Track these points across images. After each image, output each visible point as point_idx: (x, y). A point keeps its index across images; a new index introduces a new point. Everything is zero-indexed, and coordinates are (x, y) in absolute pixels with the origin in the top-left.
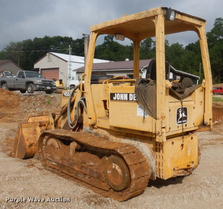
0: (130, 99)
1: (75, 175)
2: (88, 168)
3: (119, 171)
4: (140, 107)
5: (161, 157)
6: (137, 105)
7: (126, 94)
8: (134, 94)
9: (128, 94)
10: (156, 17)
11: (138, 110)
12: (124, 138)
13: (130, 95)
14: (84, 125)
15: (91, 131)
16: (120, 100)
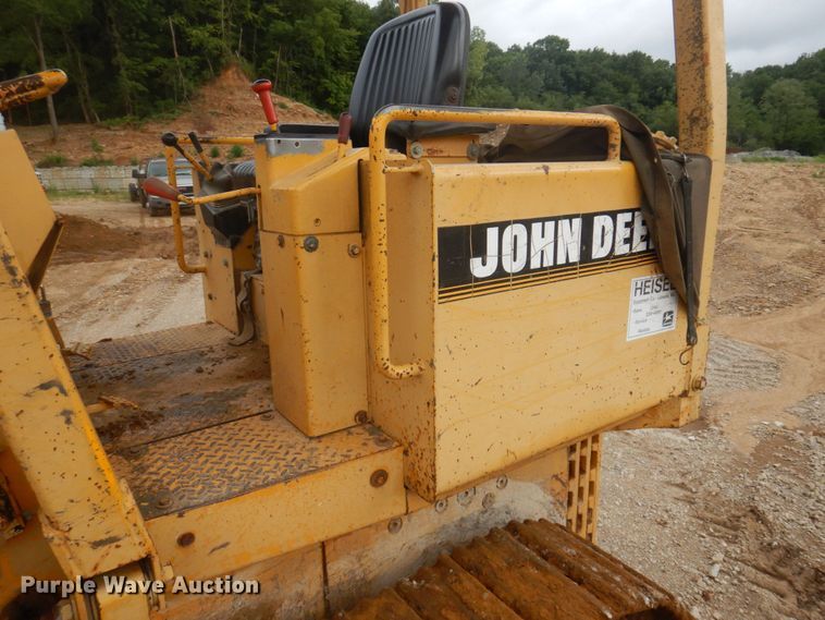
0: (598, 251)
7: (570, 217)
8: (620, 217)
16: (527, 269)
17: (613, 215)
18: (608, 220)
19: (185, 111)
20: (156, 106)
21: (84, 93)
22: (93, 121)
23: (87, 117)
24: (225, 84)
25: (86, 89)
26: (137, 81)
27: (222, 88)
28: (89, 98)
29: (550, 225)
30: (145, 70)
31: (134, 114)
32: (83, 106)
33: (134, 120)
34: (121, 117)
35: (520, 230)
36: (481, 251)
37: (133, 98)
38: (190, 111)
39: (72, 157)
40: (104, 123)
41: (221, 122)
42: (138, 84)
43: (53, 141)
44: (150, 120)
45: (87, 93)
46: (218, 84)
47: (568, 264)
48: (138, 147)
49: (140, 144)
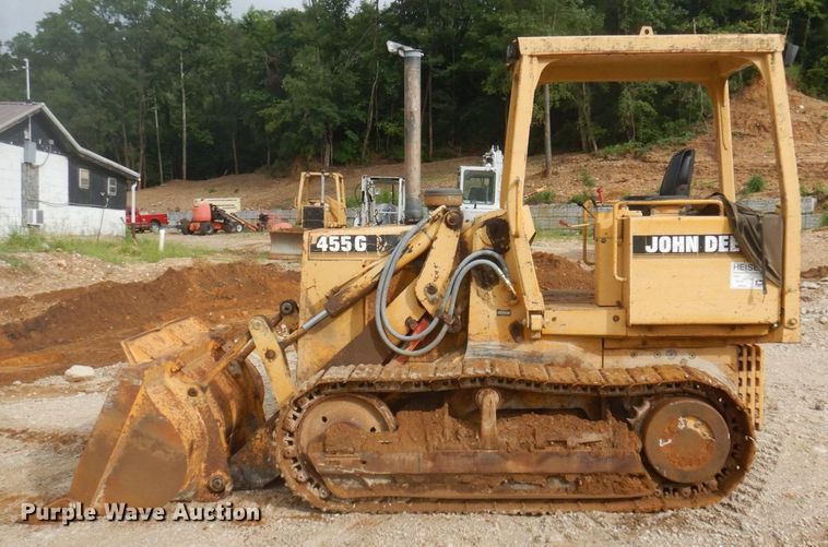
0: (707, 249)
1: (495, 492)
2: (575, 453)
3: (701, 430)
4: (740, 267)
5: (753, 382)
6: (732, 264)
7: (692, 236)
8: (720, 237)
9: (702, 239)
10: (770, 56)
11: (732, 274)
12: (634, 355)
13: (707, 239)
14: (470, 337)
15: (505, 353)
16: (671, 252)
17: (717, 236)
18: (714, 239)
19: (698, 133)
20: (664, 129)
21: (584, 119)
22: (590, 150)
23: (584, 145)
24: (756, 95)
25: (587, 114)
26: (644, 99)
27: (751, 101)
28: (589, 123)
29: (682, 238)
30: (655, 86)
31: (637, 139)
32: (582, 131)
33: (636, 146)
34: (622, 144)
35: (668, 239)
36: (650, 243)
37: (637, 120)
38: (704, 133)
39: (561, 193)
40: (602, 152)
41: (744, 144)
42: (646, 104)
43: (545, 174)
44: (654, 147)
45: (588, 119)
46: (748, 96)
47: (692, 252)
48: (634, 180)
49: (638, 178)
